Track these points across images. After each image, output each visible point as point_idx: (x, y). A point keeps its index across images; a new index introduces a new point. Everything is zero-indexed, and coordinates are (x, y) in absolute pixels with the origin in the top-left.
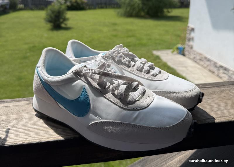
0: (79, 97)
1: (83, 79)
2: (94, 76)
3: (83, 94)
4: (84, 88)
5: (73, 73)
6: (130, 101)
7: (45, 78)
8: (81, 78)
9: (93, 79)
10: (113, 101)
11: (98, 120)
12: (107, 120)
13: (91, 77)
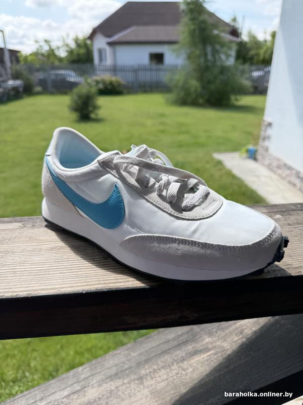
0: (108, 200)
1: (114, 172)
2: (130, 168)
3: (114, 195)
4: (116, 186)
5: (99, 164)
6: (186, 207)
7: (58, 171)
8: (111, 171)
9: (129, 172)
10: (159, 206)
11: (136, 234)
12: (151, 233)
13: (126, 170)
